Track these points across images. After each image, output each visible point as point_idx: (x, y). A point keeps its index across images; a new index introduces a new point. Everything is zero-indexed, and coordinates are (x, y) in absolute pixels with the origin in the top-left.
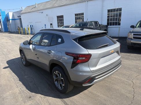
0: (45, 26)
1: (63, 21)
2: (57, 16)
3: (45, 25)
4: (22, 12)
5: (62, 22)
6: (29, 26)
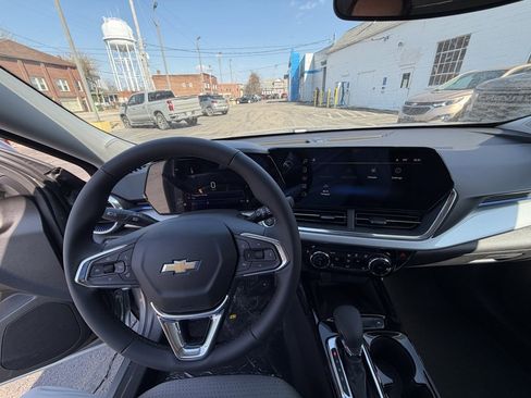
0: (384, 84)
1: (462, 58)
2: (440, 44)
3: (385, 79)
4: (331, 49)
5: (454, 64)
6: (340, 84)
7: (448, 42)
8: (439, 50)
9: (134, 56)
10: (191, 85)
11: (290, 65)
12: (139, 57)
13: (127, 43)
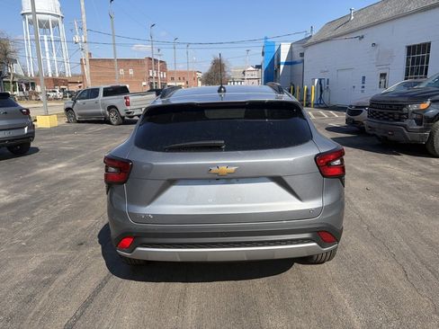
0: (363, 83)
1: (427, 63)
2: (409, 48)
3: (364, 78)
4: (309, 41)
5: (422, 68)
6: (316, 80)
7: (414, 46)
8: (409, 54)
9: (57, 33)
10: (131, 72)
11: (263, 54)
12: (63, 35)
13: (50, 18)
